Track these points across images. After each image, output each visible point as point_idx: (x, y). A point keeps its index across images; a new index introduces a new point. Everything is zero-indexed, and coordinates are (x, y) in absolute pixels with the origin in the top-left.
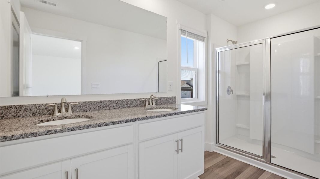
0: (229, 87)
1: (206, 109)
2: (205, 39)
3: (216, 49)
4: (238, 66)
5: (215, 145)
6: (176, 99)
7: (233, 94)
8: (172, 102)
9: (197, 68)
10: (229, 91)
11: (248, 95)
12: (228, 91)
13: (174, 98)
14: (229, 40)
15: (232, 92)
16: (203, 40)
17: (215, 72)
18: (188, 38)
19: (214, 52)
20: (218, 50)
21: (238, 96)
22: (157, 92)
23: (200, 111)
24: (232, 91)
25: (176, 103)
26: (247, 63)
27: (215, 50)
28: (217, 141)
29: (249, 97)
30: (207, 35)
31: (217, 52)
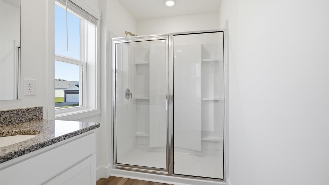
0: (128, 90)
1: (99, 126)
2: (98, 22)
3: (113, 39)
4: (137, 65)
5: (112, 167)
6: (44, 111)
7: (132, 98)
8: (34, 117)
9: (86, 62)
10: (128, 94)
11: (147, 98)
12: (126, 95)
13: (41, 109)
14: (128, 32)
15: (132, 96)
16: (95, 23)
17: (110, 70)
18: (68, 10)
19: (110, 42)
20: (115, 41)
21: (138, 101)
22: (16, 98)
23: (88, 131)
24: (131, 94)
25: (45, 118)
26: (147, 62)
27: (111, 40)
28: (115, 162)
29: (148, 101)
30: (101, 17)
31: (115, 42)
